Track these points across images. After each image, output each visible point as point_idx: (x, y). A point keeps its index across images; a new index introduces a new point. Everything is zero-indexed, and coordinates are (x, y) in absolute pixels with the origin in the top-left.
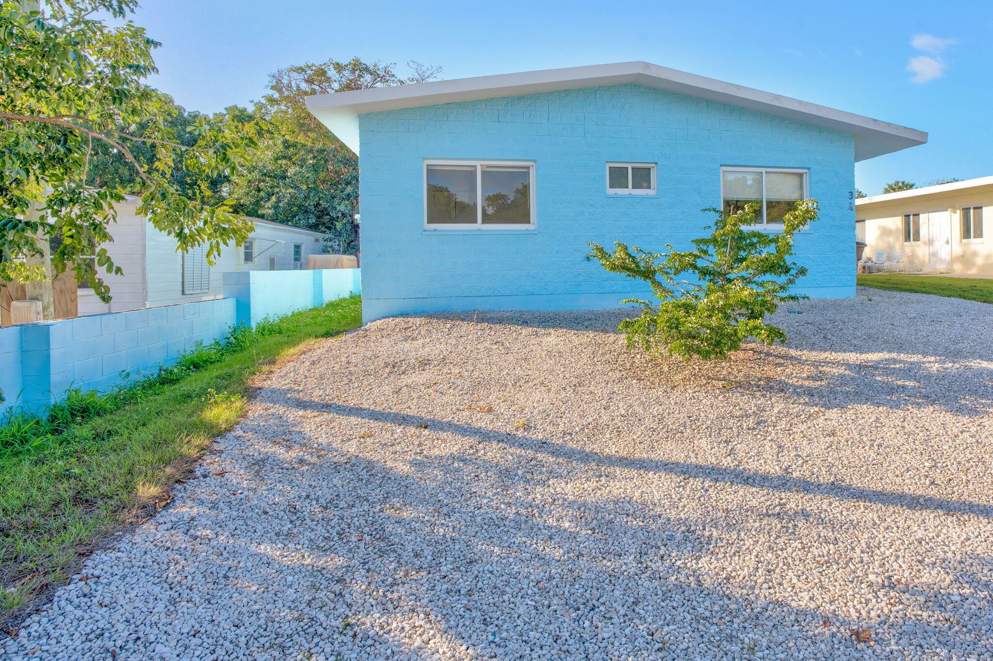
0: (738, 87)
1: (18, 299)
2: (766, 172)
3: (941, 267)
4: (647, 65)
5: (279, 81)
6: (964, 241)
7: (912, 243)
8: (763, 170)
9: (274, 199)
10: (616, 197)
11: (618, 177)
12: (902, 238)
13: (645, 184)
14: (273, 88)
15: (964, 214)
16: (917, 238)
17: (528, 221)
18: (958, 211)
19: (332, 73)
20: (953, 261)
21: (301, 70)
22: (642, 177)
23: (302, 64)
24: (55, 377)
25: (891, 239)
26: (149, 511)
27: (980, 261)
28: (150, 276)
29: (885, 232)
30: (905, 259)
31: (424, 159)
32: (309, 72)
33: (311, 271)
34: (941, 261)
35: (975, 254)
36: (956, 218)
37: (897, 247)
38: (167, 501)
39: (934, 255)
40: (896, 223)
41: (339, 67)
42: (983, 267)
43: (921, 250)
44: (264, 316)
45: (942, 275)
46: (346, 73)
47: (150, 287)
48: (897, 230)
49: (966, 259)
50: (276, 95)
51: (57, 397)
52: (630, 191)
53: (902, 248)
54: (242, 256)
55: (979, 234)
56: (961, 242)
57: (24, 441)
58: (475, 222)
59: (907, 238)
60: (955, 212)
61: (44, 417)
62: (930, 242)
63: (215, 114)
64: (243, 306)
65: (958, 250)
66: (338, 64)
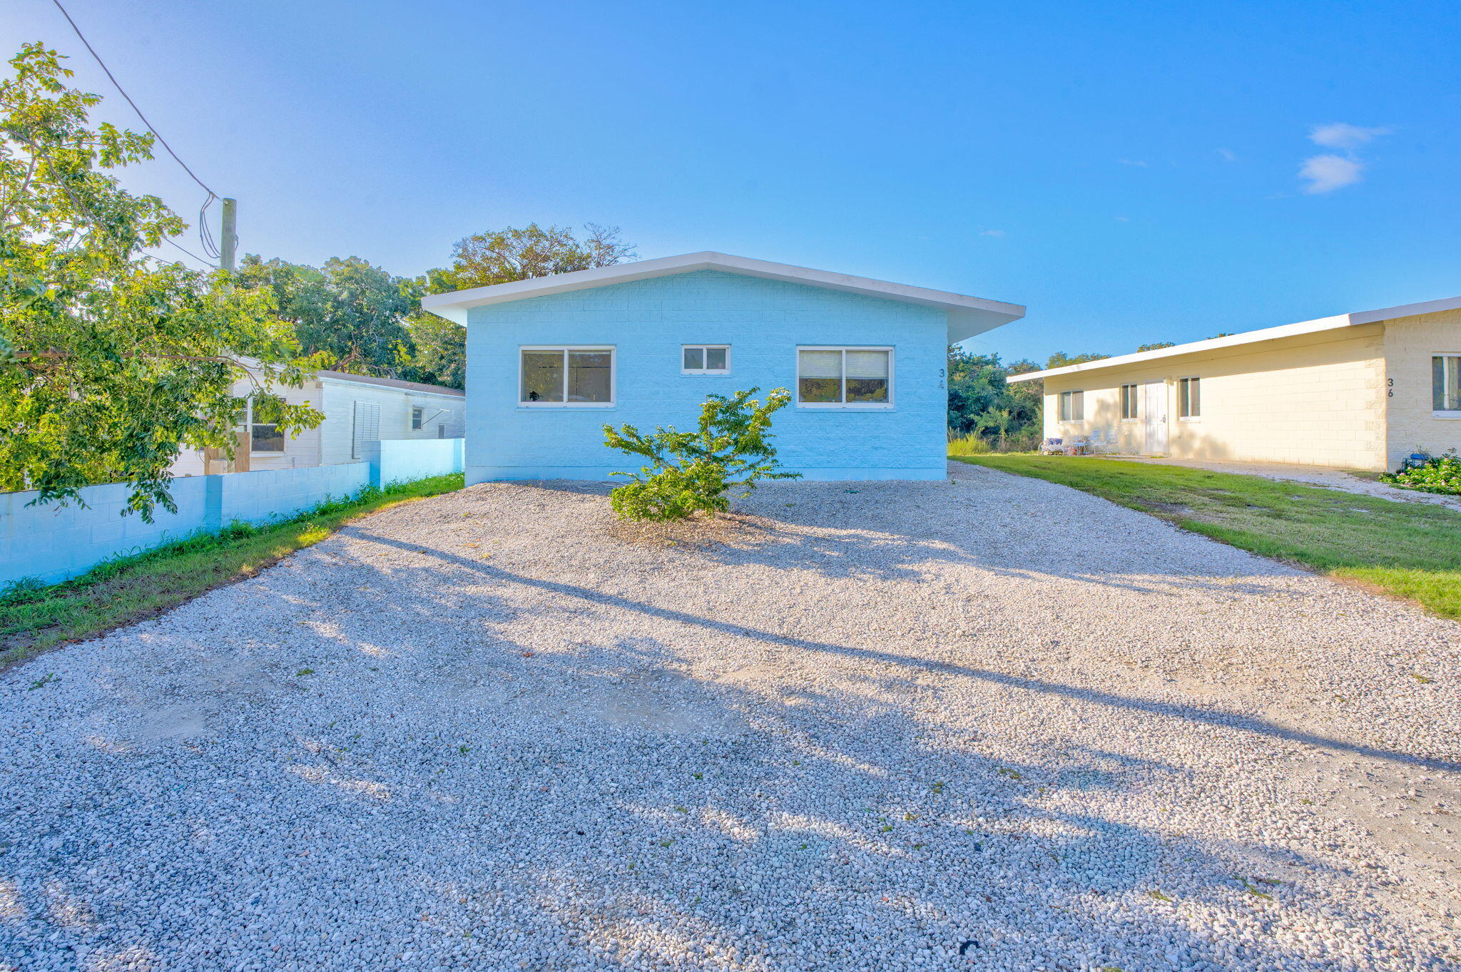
0: (806, 270)
1: (214, 459)
2: (847, 351)
3: (1158, 450)
4: (714, 254)
5: (465, 250)
6: (1182, 419)
7: (1130, 420)
8: (843, 349)
9: (453, 366)
10: (691, 375)
11: (692, 359)
12: (1119, 413)
13: (720, 365)
14: (459, 256)
15: (1182, 386)
16: (1134, 415)
17: (607, 398)
18: (1175, 383)
19: (512, 240)
20: (1169, 444)
21: (478, 239)
22: (717, 358)
23: (481, 233)
24: (224, 511)
25: (1109, 415)
26: (244, 578)
27: (1197, 444)
28: (324, 441)
29: (1104, 406)
30: (1121, 441)
31: (520, 345)
32: (489, 240)
33: (452, 440)
34: (1159, 443)
35: (1192, 436)
36: (1174, 389)
37: (1115, 424)
38: (255, 575)
39: (1150, 436)
40: (1112, 395)
41: (517, 234)
42: (1201, 453)
43: (1139, 430)
44: (394, 478)
45: (1156, 461)
46: (525, 240)
47: (324, 451)
48: (1115, 404)
49: (1183, 441)
50: (464, 262)
51: (226, 523)
52: (704, 371)
53: (1120, 428)
54: (411, 424)
55: (1196, 412)
56: (1178, 420)
57: (203, 546)
58: (561, 399)
59: (1125, 415)
60: (1172, 384)
61: (217, 534)
62: (1147, 421)
63: (418, 278)
64: (375, 471)
65: (1175, 431)
66: (516, 231)
